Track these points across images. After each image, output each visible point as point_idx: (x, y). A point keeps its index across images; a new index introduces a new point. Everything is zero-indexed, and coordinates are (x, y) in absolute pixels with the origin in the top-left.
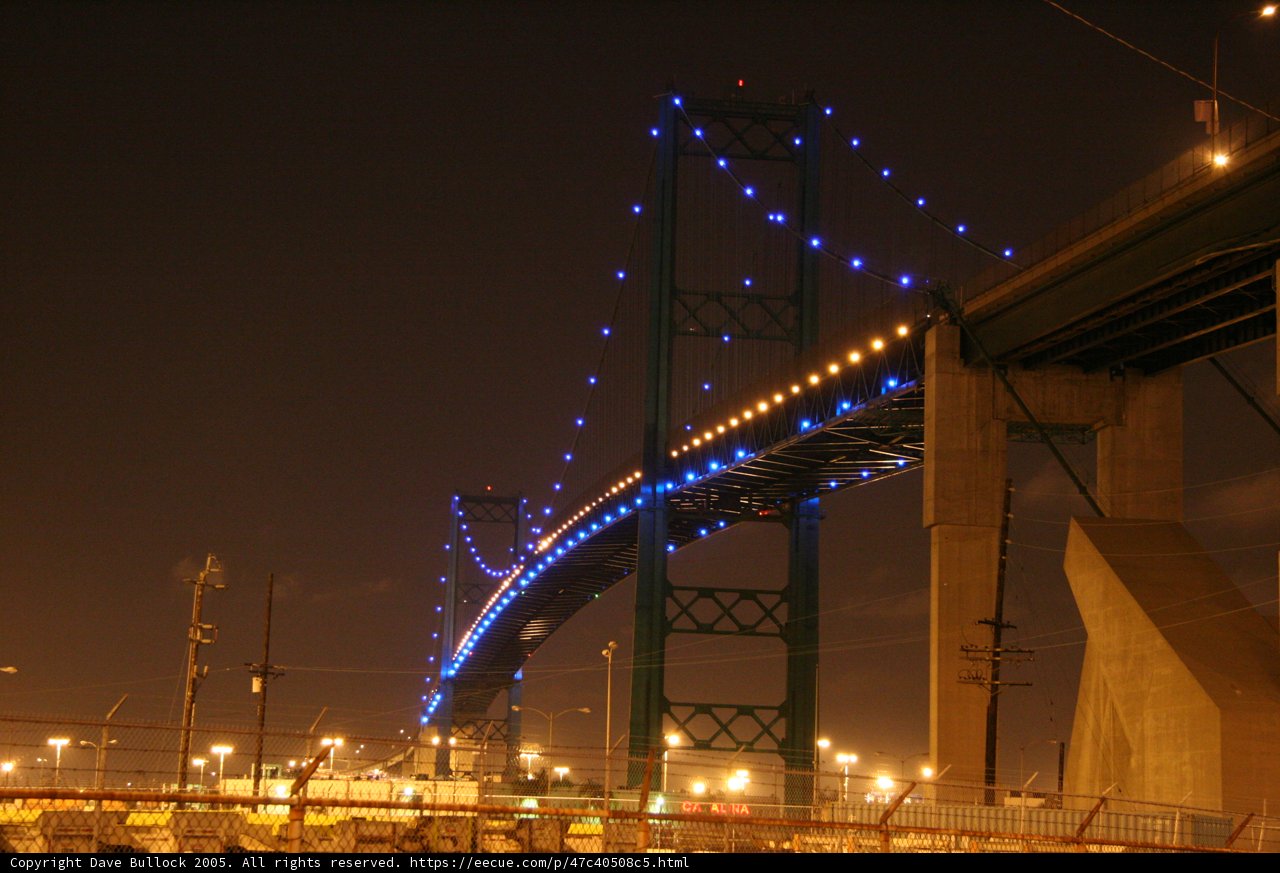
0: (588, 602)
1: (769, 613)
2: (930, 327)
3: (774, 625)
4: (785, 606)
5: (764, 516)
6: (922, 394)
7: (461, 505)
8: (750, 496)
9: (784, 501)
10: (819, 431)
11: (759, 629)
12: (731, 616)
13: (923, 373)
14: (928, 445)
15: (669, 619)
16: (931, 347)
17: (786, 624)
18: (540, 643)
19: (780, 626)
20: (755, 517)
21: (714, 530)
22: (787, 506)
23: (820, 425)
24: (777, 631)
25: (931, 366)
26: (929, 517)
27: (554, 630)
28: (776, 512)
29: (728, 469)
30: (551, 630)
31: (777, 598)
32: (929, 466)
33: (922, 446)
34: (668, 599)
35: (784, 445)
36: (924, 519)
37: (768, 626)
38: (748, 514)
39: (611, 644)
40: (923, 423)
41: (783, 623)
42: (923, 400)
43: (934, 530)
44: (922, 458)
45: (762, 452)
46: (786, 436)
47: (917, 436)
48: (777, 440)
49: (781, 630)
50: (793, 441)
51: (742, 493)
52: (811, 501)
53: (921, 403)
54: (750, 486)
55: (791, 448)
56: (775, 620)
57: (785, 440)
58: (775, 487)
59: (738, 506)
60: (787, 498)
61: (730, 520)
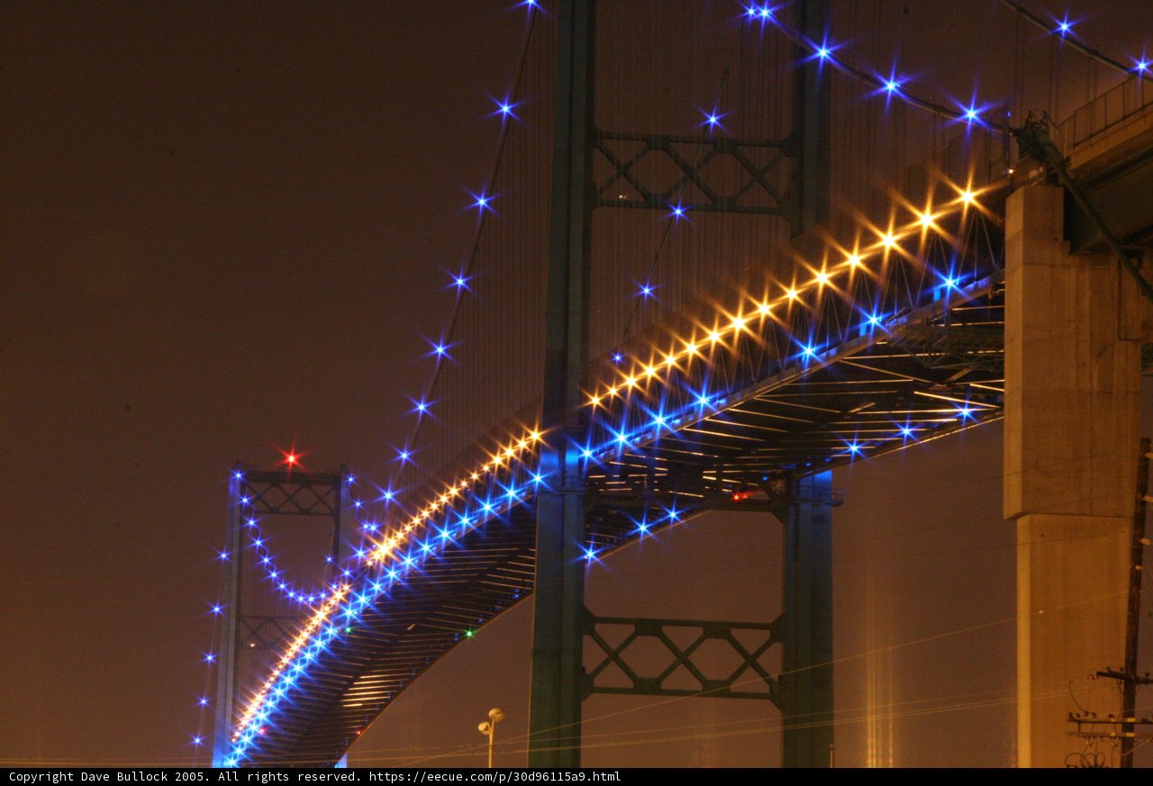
0: (455, 643)
1: (751, 661)
2: (1013, 191)
3: (761, 679)
4: (777, 647)
5: (740, 502)
6: (1000, 300)
7: (244, 487)
8: (719, 469)
9: (774, 477)
10: (832, 361)
11: (736, 686)
12: (689, 666)
13: (1003, 265)
14: (1009, 385)
15: (589, 671)
16: (1014, 223)
17: (780, 678)
18: (377, 713)
19: (769, 681)
20: (727, 504)
21: (660, 525)
22: (779, 485)
23: (833, 352)
24: (766, 689)
25: (1015, 254)
26: (1013, 501)
27: (399, 690)
28: (761, 495)
29: (682, 424)
30: (395, 691)
31: (766, 635)
32: (1014, 418)
33: (1001, 386)
34: (587, 640)
35: (774, 384)
36: (1005, 505)
37: (750, 681)
38: (715, 498)
39: (492, 713)
40: (1003, 346)
41: (775, 676)
42: (1003, 311)
43: (1021, 523)
44: (1001, 405)
45: (738, 396)
46: (777, 371)
47: (992, 370)
48: (762, 377)
49: (771, 689)
50: (788, 379)
51: (706, 464)
52: (818, 476)
53: (1000, 314)
54: (721, 452)
55: (785, 390)
56: (761, 671)
57: (775, 377)
58: (759, 454)
59: (699, 485)
60: (780, 471)
61: (686, 507)
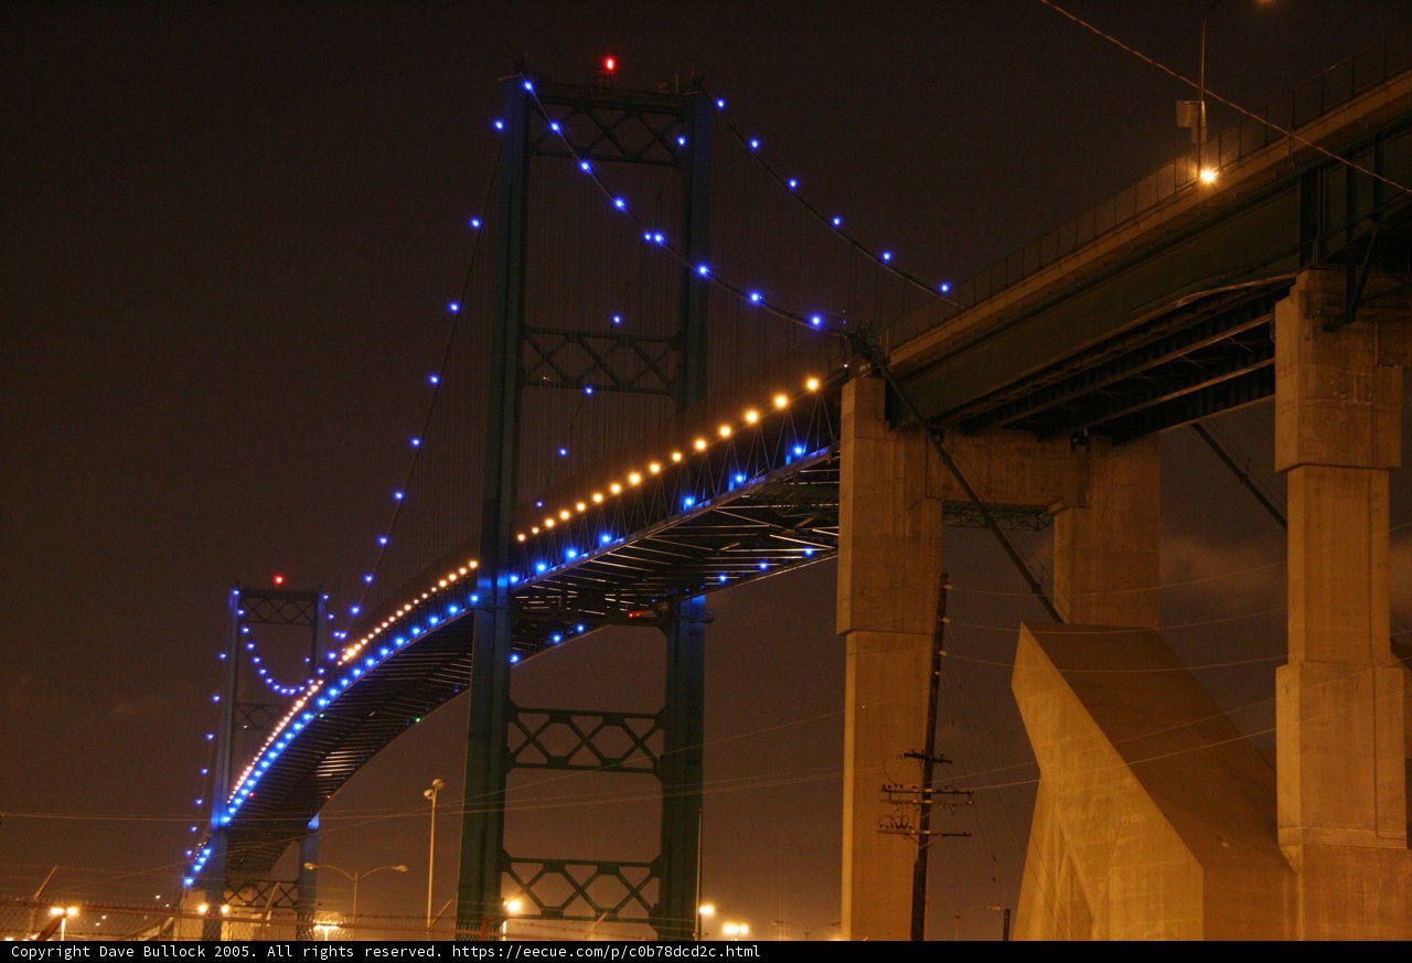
0: (407, 727)
1: (639, 743)
2: (847, 381)
3: (647, 758)
4: (660, 734)
5: (634, 618)
6: (836, 464)
7: (241, 603)
8: (618, 593)
9: (661, 600)
10: (706, 511)
11: (626, 763)
12: (591, 747)
13: (839, 438)
14: (844, 530)
15: (512, 750)
16: (848, 405)
17: (662, 757)
18: (343, 782)
19: (654, 760)
20: (624, 620)
21: (570, 636)
22: (664, 607)
23: (708, 503)
24: (650, 766)
25: (848, 430)
26: (844, 620)
27: (362, 763)
28: (651, 614)
29: (589, 558)
30: (358, 764)
31: (651, 723)
32: (845, 556)
33: (836, 531)
34: (511, 724)
35: (661, 527)
36: (838, 624)
37: (639, 759)
38: (615, 616)
39: (435, 782)
40: (837, 501)
41: (658, 756)
42: (838, 473)
43: (850, 637)
44: (837, 546)
45: (633, 536)
46: (664, 516)
47: (831, 518)
48: (653, 521)
49: (655, 765)
50: (673, 523)
51: (608, 588)
52: (695, 599)
53: (836, 476)
54: (620, 580)
55: (672, 531)
56: (648, 753)
57: (662, 522)
58: (649, 581)
59: (602, 605)
60: (665, 595)
61: (591, 623)
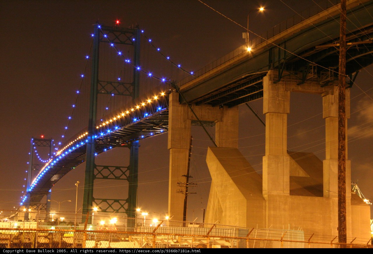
0: (71, 170)
1: (124, 173)
2: (170, 93)
4: (128, 171)
5: (123, 146)
7: (34, 141)
8: (119, 140)
9: (129, 141)
10: (139, 122)
11: (121, 178)
12: (113, 174)
14: (170, 126)
15: (95, 175)
16: (171, 99)
17: (129, 176)
18: (57, 182)
19: (127, 177)
20: (120, 146)
21: (108, 149)
22: (129, 143)
23: (139, 120)
24: (126, 178)
25: (171, 104)
27: (61, 178)
28: (126, 144)
29: (113, 132)
30: (60, 178)
31: (126, 169)
32: (170, 132)
33: (168, 126)
34: (95, 169)
35: (129, 125)
36: (168, 147)
37: (124, 177)
38: (118, 145)
39: (78, 182)
40: (168, 120)
41: (128, 176)
42: (168, 113)
43: (171, 150)
44: (168, 130)
45: (123, 127)
46: (130, 123)
48: (127, 124)
50: (132, 124)
51: (117, 139)
52: (136, 141)
54: (119, 137)
55: (131, 126)
56: (126, 175)
58: (126, 137)
59: (116, 143)
61: (113, 147)
